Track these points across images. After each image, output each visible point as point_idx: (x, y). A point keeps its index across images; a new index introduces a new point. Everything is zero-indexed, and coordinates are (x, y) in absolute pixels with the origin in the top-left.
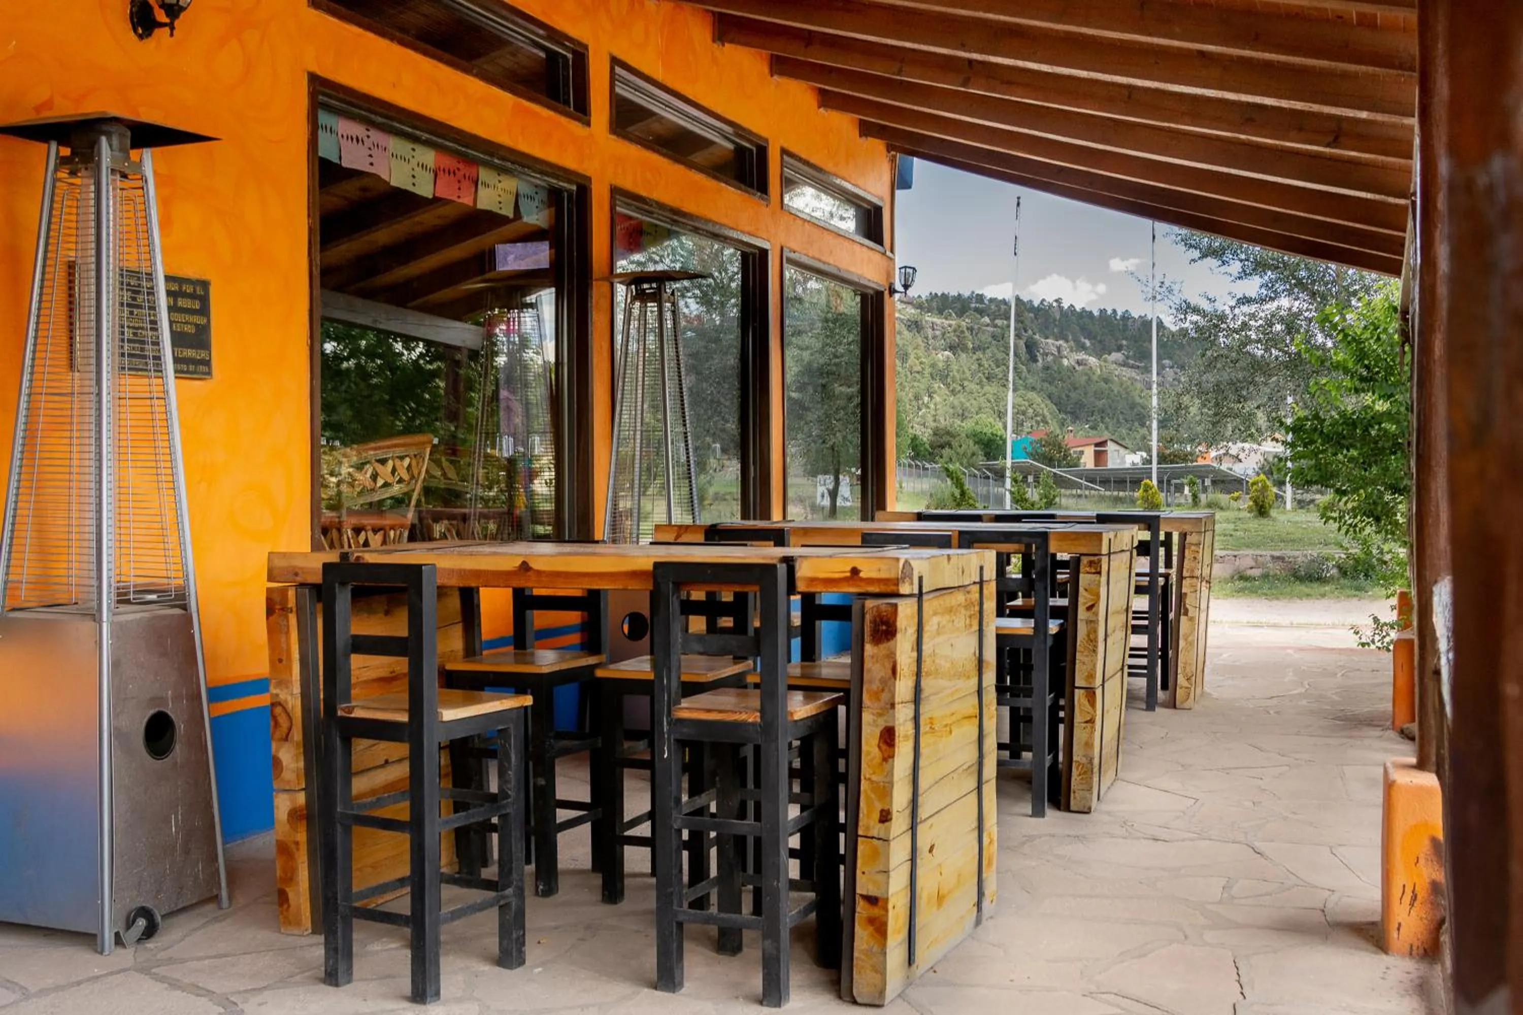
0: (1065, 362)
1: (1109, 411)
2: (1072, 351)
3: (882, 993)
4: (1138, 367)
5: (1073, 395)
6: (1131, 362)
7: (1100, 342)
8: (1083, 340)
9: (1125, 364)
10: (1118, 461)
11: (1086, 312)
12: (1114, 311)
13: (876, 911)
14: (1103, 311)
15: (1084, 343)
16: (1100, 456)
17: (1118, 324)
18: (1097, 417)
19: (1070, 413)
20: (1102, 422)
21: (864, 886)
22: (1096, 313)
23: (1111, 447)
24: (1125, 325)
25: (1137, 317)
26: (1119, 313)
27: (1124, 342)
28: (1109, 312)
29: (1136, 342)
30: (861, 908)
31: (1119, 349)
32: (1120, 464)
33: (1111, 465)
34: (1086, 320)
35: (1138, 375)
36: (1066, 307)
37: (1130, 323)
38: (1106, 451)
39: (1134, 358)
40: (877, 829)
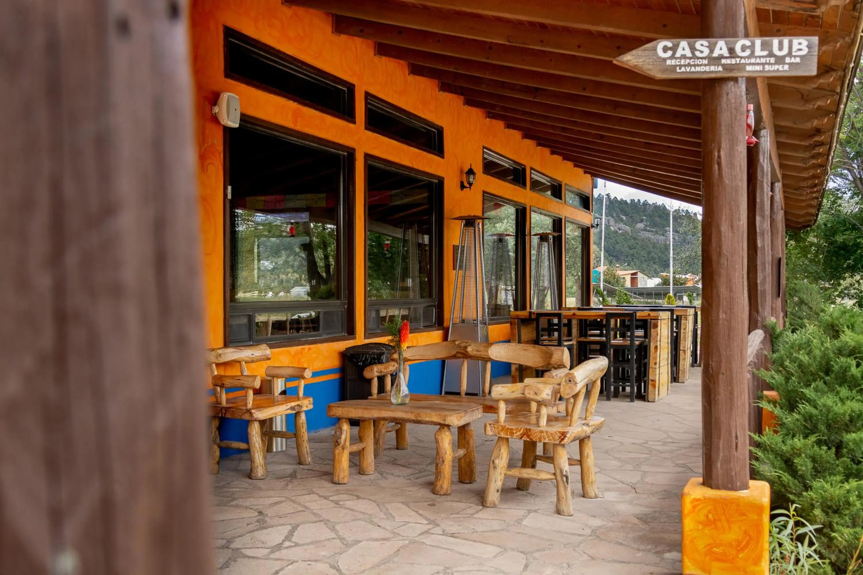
0: (612, 228)
1: (636, 255)
2: (616, 223)
3: (655, 399)
4: (652, 231)
5: (617, 246)
6: (648, 228)
7: (631, 217)
8: (622, 216)
9: (645, 230)
10: (643, 283)
11: (623, 201)
12: (639, 200)
13: (654, 383)
14: (632, 201)
15: (622, 218)
16: (634, 280)
17: (641, 208)
18: (630, 258)
19: (615, 256)
20: (633, 261)
21: (651, 377)
22: (629, 202)
23: (640, 275)
24: (645, 208)
25: (651, 204)
26: (642, 201)
27: (644, 218)
28: (636, 201)
29: (651, 217)
30: (650, 382)
31: (642, 221)
32: (644, 285)
33: (640, 285)
34: (624, 206)
35: (652, 235)
36: (612, 198)
37: (647, 207)
38: (637, 278)
39: (650, 226)
40: (654, 366)
